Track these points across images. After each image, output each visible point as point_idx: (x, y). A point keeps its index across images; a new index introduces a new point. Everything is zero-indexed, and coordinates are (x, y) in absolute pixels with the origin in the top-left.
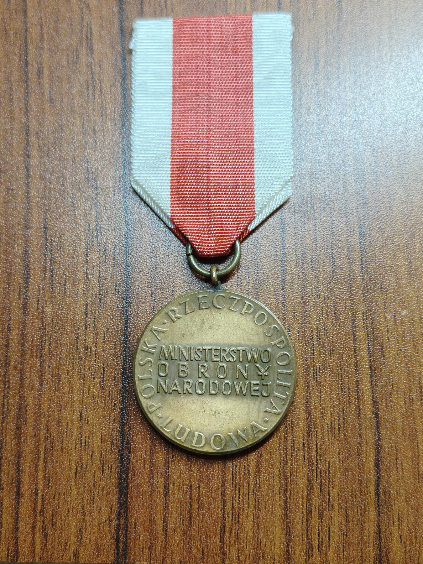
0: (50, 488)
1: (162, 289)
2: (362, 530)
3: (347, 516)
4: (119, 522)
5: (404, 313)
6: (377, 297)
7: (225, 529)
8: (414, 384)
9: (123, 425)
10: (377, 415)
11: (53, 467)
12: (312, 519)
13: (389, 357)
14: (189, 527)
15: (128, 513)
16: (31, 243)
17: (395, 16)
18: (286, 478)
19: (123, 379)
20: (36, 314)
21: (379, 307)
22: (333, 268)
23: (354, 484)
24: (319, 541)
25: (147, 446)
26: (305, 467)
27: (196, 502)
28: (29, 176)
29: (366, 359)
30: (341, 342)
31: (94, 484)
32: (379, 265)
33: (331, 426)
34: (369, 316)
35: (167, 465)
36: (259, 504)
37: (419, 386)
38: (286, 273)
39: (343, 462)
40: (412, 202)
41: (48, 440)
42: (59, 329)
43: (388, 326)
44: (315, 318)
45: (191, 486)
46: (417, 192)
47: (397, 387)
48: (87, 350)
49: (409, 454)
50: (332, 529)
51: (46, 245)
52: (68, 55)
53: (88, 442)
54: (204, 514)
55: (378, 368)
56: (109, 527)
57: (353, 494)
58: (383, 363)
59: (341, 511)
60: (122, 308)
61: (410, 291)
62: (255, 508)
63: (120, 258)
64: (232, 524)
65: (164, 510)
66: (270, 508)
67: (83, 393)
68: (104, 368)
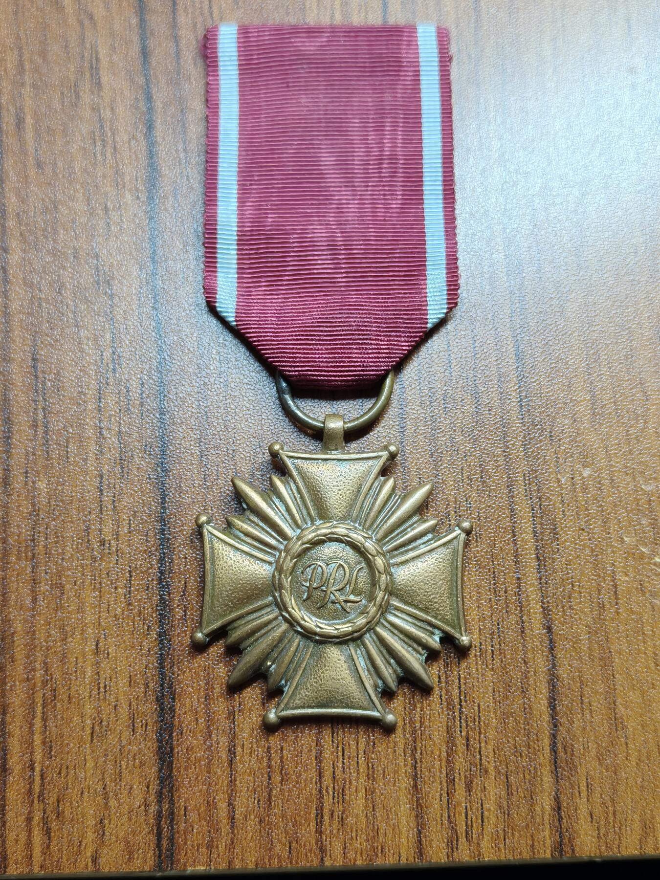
0: (53, 758)
1: (216, 447)
2: (532, 806)
3: (509, 786)
4: (160, 806)
5: (586, 473)
6: (544, 449)
7: (324, 812)
8: (605, 580)
9: (162, 659)
10: (549, 629)
11: (56, 727)
12: (455, 792)
13: (566, 541)
14: (268, 811)
15: (175, 793)
16: (12, 384)
17: (563, 20)
18: (414, 731)
19: (160, 588)
20: (24, 492)
21: (549, 465)
22: (476, 407)
23: (518, 737)
24: (466, 825)
25: (200, 689)
26: (443, 713)
27: (278, 771)
28: (7, 282)
29: (531, 544)
30: (492, 520)
31: (120, 750)
32: (547, 401)
33: (480, 649)
34: (533, 478)
35: (232, 717)
36: (373, 772)
37: (612, 583)
38: (405, 419)
39: (500, 703)
40: (595, 303)
41: (47, 685)
42: (60, 514)
43: (562, 494)
44: (451, 485)
45: (269, 748)
46: (602, 288)
47: (579, 586)
48: (104, 545)
49: (601, 687)
50: (486, 806)
51: (36, 385)
52: (62, 93)
53: (110, 687)
54: (290, 791)
55: (549, 558)
56: (146, 815)
57: (517, 752)
58: (556, 550)
59: (500, 778)
60: (156, 479)
61: (596, 440)
62: (369, 779)
63: (151, 403)
64: (334, 803)
65: (229, 785)
66: (390, 777)
67: (100, 612)
68: (130, 572)
